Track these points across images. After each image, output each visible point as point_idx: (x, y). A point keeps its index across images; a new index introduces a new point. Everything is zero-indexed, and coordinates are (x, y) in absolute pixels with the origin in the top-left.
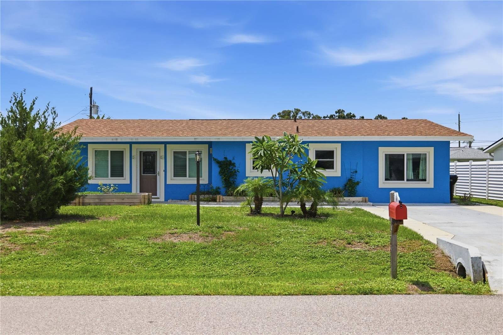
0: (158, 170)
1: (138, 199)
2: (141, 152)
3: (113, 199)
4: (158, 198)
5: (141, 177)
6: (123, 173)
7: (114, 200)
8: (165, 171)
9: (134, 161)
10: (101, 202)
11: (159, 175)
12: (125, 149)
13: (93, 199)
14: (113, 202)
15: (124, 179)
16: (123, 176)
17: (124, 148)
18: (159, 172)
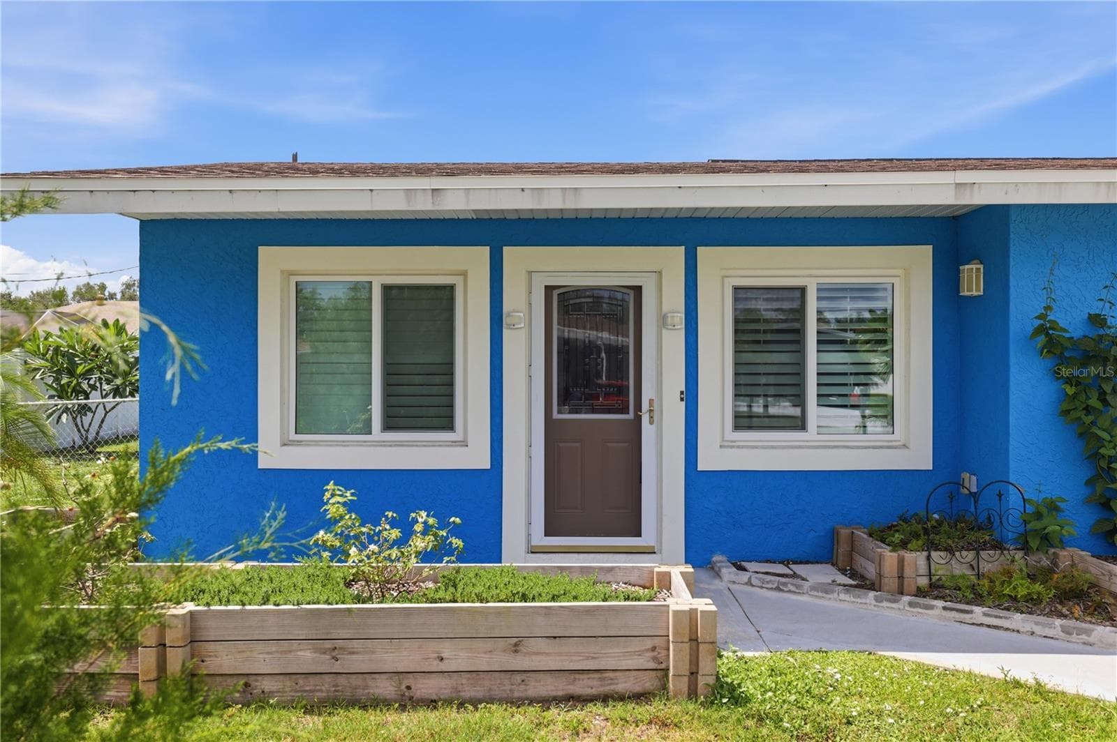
0: (648, 393)
1: (636, 645)
2: (549, 289)
3: (432, 647)
4: (650, 551)
5: (551, 426)
6: (451, 406)
7: (447, 650)
8: (690, 396)
9: (513, 342)
10: (337, 667)
11: (651, 417)
12: (464, 274)
13: (273, 647)
14: (436, 666)
15: (454, 443)
16: (450, 427)
17: (461, 267)
18: (651, 401)
